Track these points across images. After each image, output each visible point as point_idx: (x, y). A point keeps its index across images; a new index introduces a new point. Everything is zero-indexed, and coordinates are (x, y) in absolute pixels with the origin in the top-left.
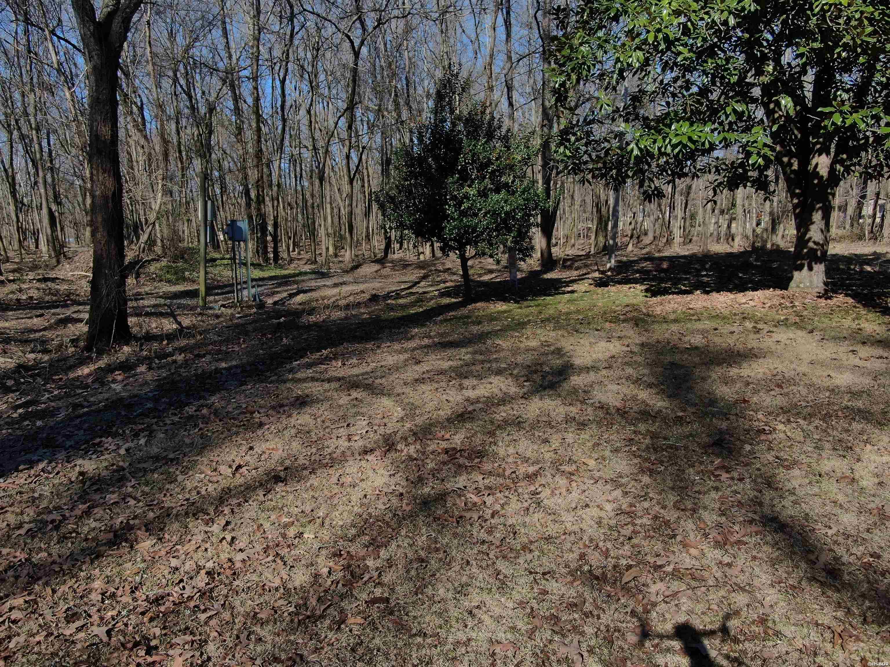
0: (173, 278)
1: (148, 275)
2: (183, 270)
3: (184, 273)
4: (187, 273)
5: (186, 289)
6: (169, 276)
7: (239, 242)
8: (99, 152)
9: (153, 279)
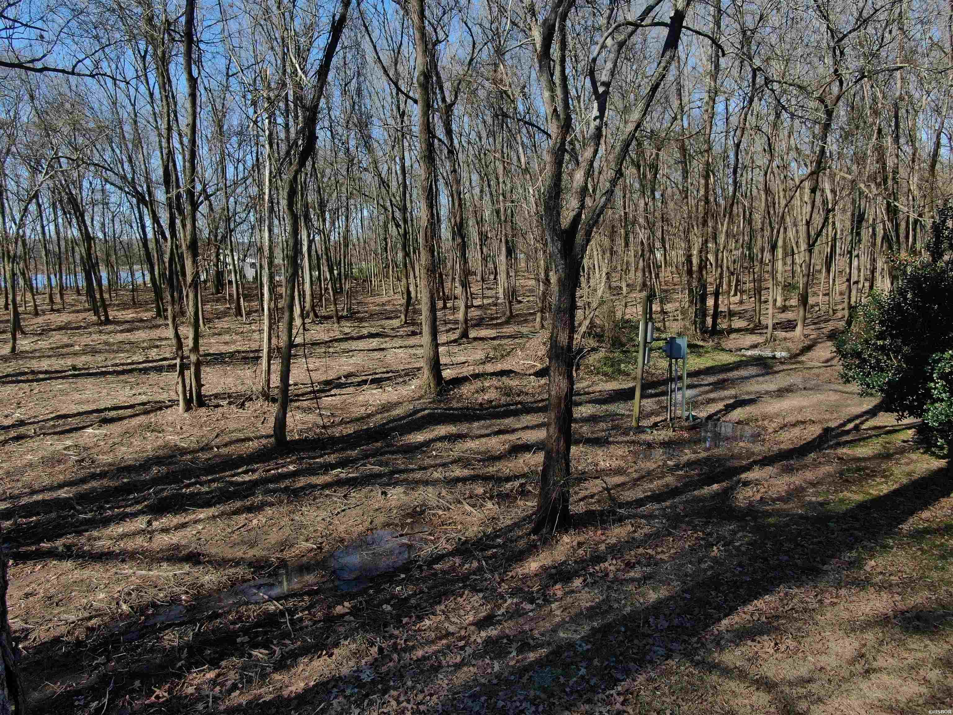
0: (609, 370)
1: (587, 366)
2: (620, 361)
3: (619, 365)
4: (623, 365)
5: (621, 387)
6: (605, 369)
7: (677, 359)
8: (557, 357)
9: (592, 371)
